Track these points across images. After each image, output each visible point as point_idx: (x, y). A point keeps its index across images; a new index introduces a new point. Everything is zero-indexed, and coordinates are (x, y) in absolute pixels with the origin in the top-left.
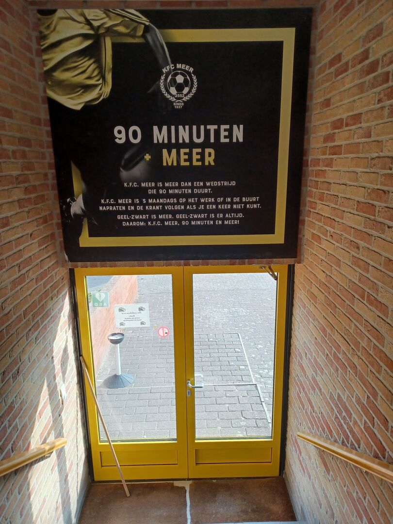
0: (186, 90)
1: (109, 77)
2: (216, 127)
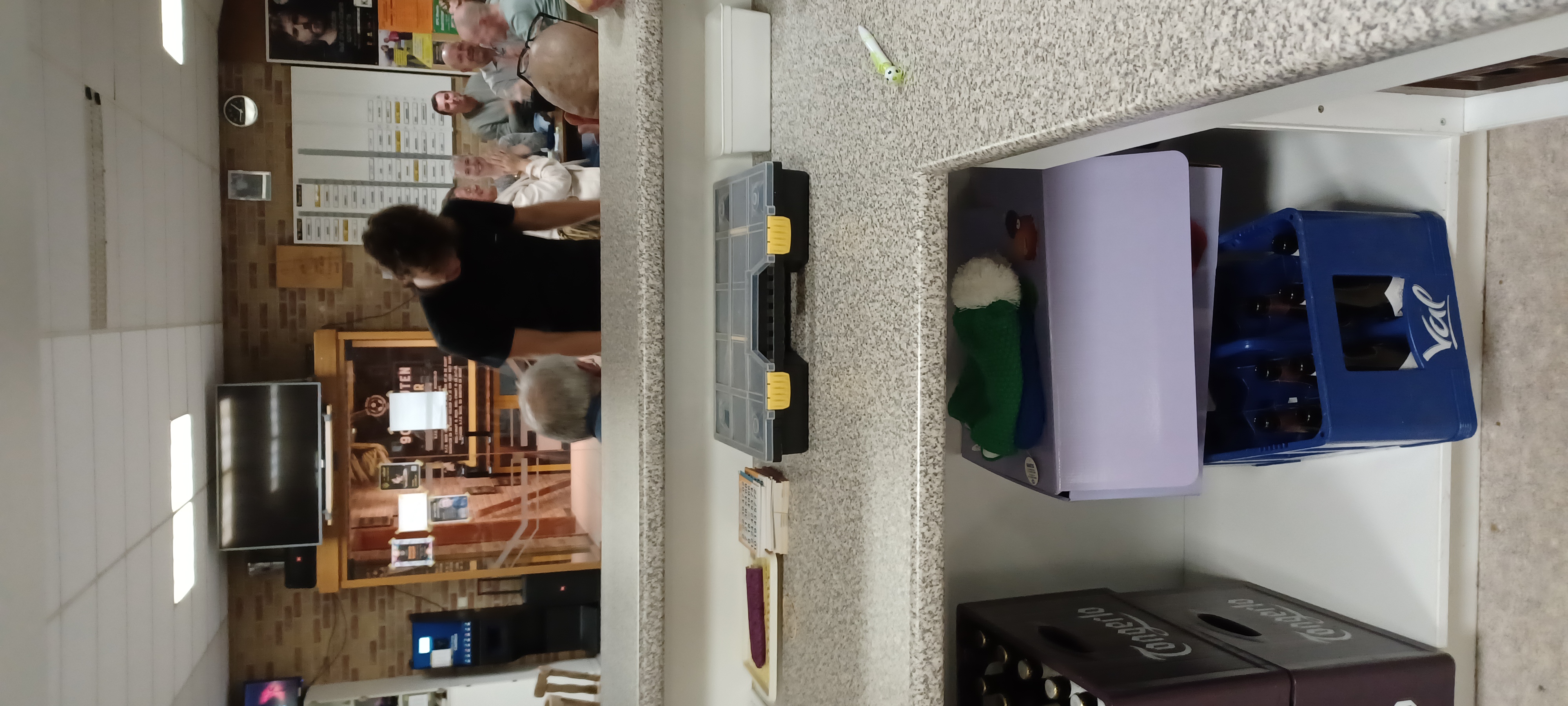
0: (380, 402)
1: (373, 445)
2: (401, 384)
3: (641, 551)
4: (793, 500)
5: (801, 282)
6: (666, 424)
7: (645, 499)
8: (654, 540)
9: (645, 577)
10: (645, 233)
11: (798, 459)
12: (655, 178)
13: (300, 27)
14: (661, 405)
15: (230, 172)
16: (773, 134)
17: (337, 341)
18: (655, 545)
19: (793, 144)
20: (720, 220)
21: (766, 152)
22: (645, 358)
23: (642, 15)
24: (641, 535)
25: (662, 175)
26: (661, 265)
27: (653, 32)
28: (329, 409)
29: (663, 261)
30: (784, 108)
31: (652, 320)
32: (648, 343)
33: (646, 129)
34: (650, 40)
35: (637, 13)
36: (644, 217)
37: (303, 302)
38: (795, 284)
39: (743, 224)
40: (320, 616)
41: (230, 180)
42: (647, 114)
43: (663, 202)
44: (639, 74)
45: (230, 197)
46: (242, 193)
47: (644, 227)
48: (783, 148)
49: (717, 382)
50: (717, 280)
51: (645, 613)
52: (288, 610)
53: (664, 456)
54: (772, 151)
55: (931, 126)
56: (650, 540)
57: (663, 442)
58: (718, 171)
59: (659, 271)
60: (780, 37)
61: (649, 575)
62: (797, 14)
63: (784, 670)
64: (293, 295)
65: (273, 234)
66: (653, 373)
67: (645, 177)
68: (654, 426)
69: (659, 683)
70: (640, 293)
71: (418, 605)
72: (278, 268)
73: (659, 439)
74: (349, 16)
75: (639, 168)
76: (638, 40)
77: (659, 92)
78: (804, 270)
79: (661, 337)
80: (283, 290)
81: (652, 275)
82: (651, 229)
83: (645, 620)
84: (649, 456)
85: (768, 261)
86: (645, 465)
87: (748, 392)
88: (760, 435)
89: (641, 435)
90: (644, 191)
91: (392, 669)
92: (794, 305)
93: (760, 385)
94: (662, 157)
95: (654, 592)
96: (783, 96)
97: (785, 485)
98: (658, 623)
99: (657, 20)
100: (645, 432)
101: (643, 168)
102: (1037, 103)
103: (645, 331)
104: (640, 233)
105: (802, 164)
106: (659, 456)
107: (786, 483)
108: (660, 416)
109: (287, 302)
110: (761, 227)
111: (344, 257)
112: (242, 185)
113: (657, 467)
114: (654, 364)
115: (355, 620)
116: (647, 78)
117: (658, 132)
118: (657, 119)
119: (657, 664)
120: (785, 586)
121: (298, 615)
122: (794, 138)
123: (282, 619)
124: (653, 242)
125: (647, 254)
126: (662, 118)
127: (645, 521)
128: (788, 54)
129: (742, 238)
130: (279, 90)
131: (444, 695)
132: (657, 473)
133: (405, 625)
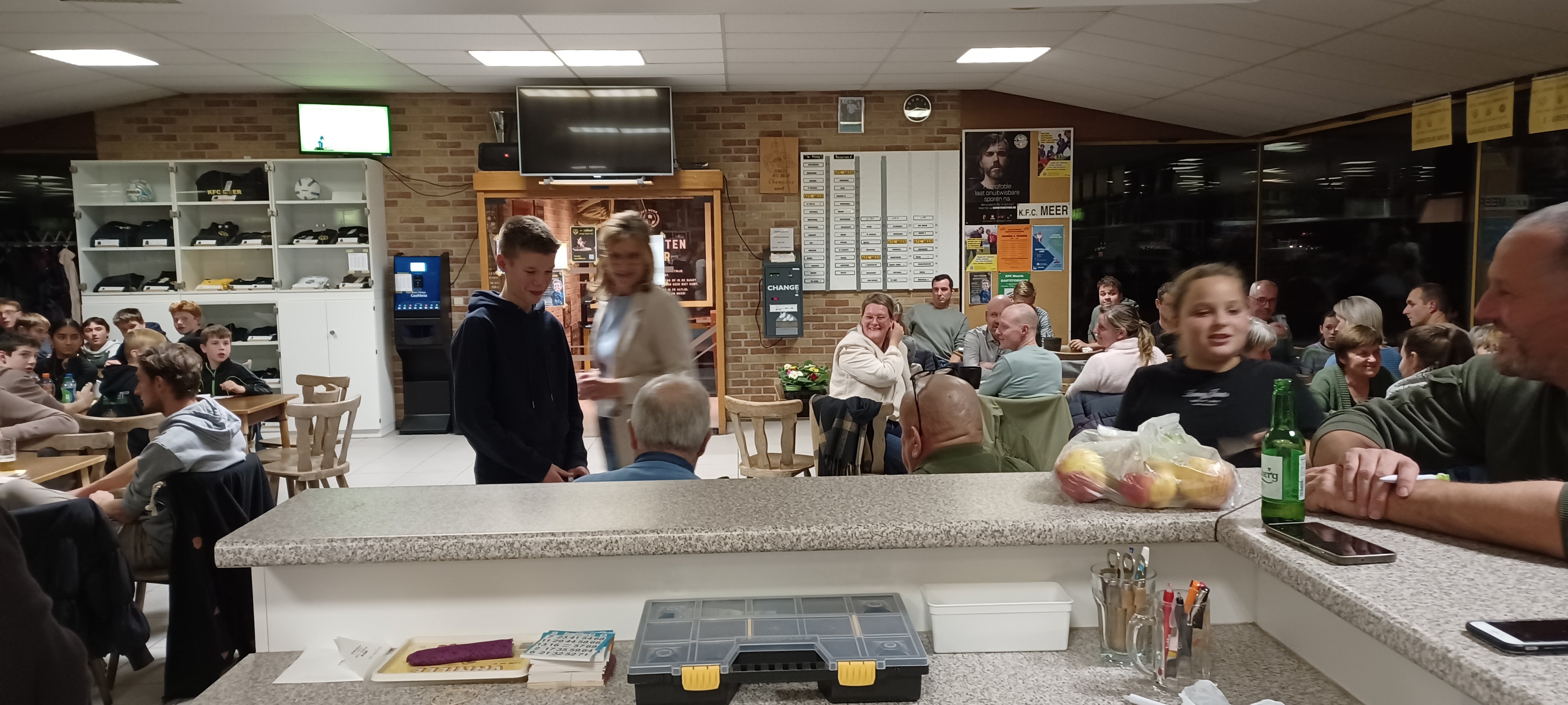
3: (537, 535)
4: (585, 692)
5: (809, 695)
6: (664, 555)
7: (589, 537)
8: (548, 548)
9: (511, 540)
10: (850, 532)
11: (628, 697)
12: (903, 540)
13: (995, 157)
14: (682, 551)
15: (863, 99)
16: (951, 655)
17: (712, 190)
18: (542, 549)
19: (944, 680)
20: (864, 602)
21: (933, 648)
22: (729, 534)
23: (1056, 526)
24: (553, 534)
25: (906, 547)
26: (820, 547)
27: (1041, 536)
28: (650, 182)
29: (824, 549)
30: (979, 669)
31: (766, 541)
32: (744, 537)
33: (949, 531)
34: (1033, 534)
35: (1057, 521)
36: (866, 530)
37: (747, 159)
38: (805, 687)
39: (864, 631)
40: (450, 173)
41: (855, 99)
42: (964, 532)
43: (881, 548)
44: (1000, 524)
45: (840, 98)
46: (844, 107)
47: (856, 530)
48: (940, 668)
49: (704, 602)
50: (805, 599)
51: (475, 541)
52: (458, 145)
53: (632, 555)
54: (934, 655)
56: (547, 544)
57: (646, 553)
58: (911, 597)
59: (813, 547)
60: (1046, 662)
61: (513, 544)
62: (1071, 682)
63: (406, 688)
64: (754, 151)
65: (809, 134)
66: (714, 542)
67: (904, 530)
68: (661, 544)
69: (401, 558)
70: (792, 527)
71: (457, 261)
72: (778, 139)
73: (648, 550)
74: (1009, 199)
75: (911, 524)
76: (1032, 522)
77: (986, 543)
78: (821, 698)
79: (750, 549)
80: (758, 142)
81: (809, 539)
82: (854, 537)
83: (467, 541)
84: (632, 540)
85: (831, 663)
86: (623, 536)
87: (696, 641)
88: (656, 659)
89: (653, 531)
90: (890, 530)
91: (396, 237)
92: (785, 686)
93: (707, 656)
94: (924, 547)
95: (495, 549)
96: (991, 668)
97: (600, 681)
98: (462, 554)
99: (1053, 540)
100: (656, 535)
101: (912, 528)
103: (756, 534)
104: (849, 526)
105: (927, 693)
106: (632, 550)
107: (602, 684)
108: (672, 550)
109: (747, 146)
110: (864, 654)
111: (789, 194)
112: (851, 109)
113: (621, 548)
114: (723, 544)
115: (445, 204)
116: (998, 531)
117: (947, 543)
118: (959, 541)
119: (421, 555)
120: (496, 686)
121: (452, 153)
122: (952, 681)
123: (448, 140)
124: (842, 539)
125: (830, 534)
126: (961, 545)
127: (567, 538)
128: (1032, 672)
129: (849, 630)
130: (937, 140)
131: (366, 286)
132: (615, 548)
133: (438, 249)
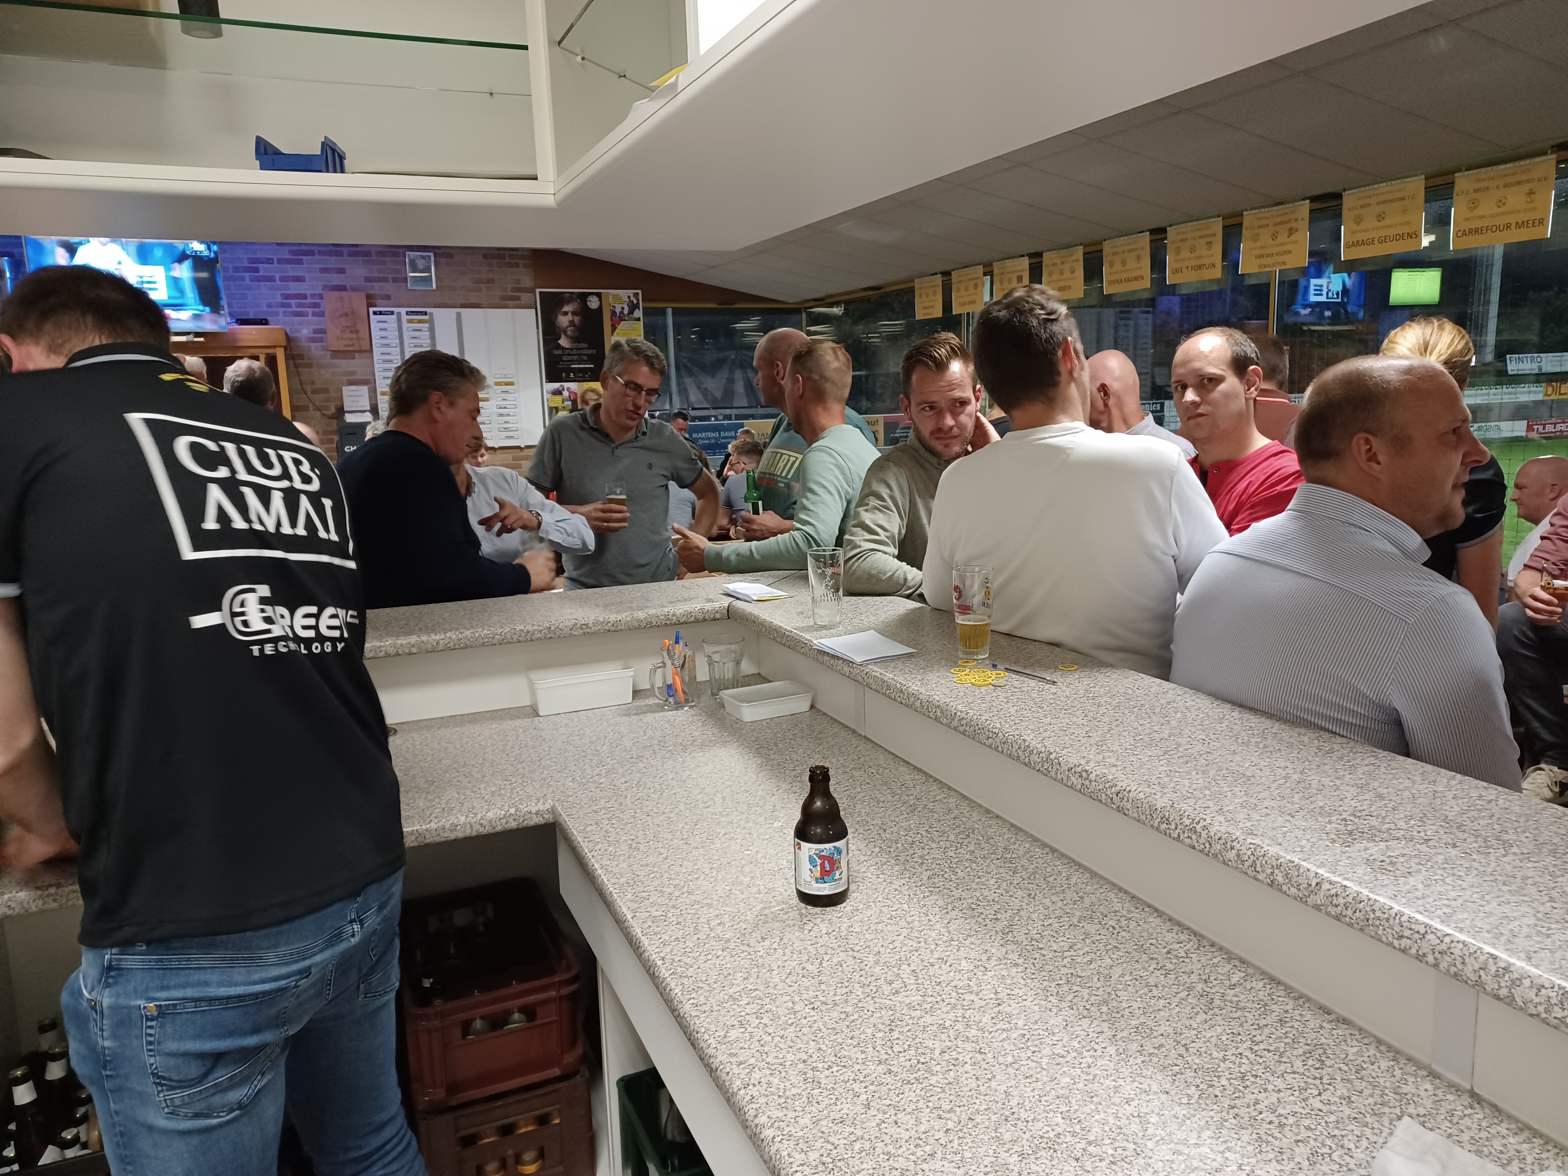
10: (477, 634)
12: (517, 637)
15: (432, 254)
17: (274, 347)
23: (624, 617)
27: (614, 625)
28: (202, 339)
29: (458, 649)
33: (550, 628)
34: (609, 624)
35: (625, 614)
36: (489, 632)
37: (310, 314)
41: (424, 254)
43: (500, 644)
44: (586, 619)
45: (407, 253)
46: (413, 263)
47: (481, 633)
55: (582, 803)
64: (317, 305)
65: (377, 289)
67: (517, 630)
70: (432, 635)
72: (343, 293)
75: (522, 625)
76: (608, 616)
77: (576, 633)
82: (480, 638)
90: (507, 630)
101: (523, 628)
102: (606, 850)
109: (309, 300)
111: (361, 351)
112: (421, 264)
116: (585, 625)
118: (558, 634)
124: (471, 640)
125: (461, 637)
130: (512, 298)
